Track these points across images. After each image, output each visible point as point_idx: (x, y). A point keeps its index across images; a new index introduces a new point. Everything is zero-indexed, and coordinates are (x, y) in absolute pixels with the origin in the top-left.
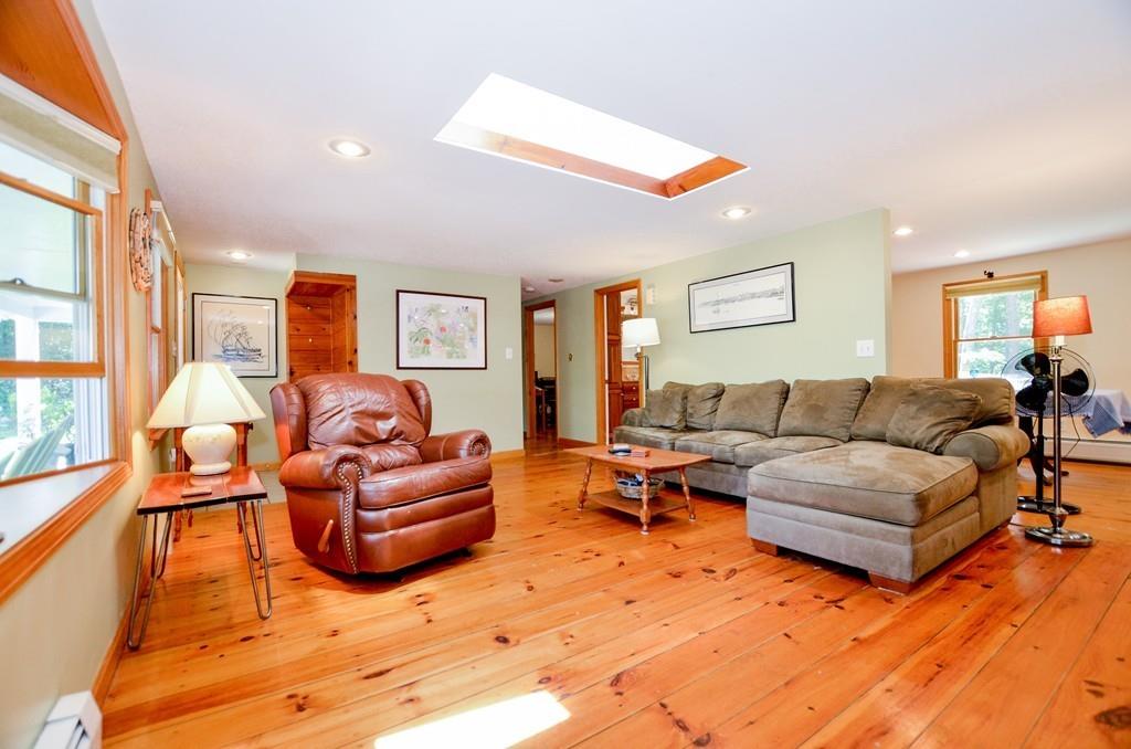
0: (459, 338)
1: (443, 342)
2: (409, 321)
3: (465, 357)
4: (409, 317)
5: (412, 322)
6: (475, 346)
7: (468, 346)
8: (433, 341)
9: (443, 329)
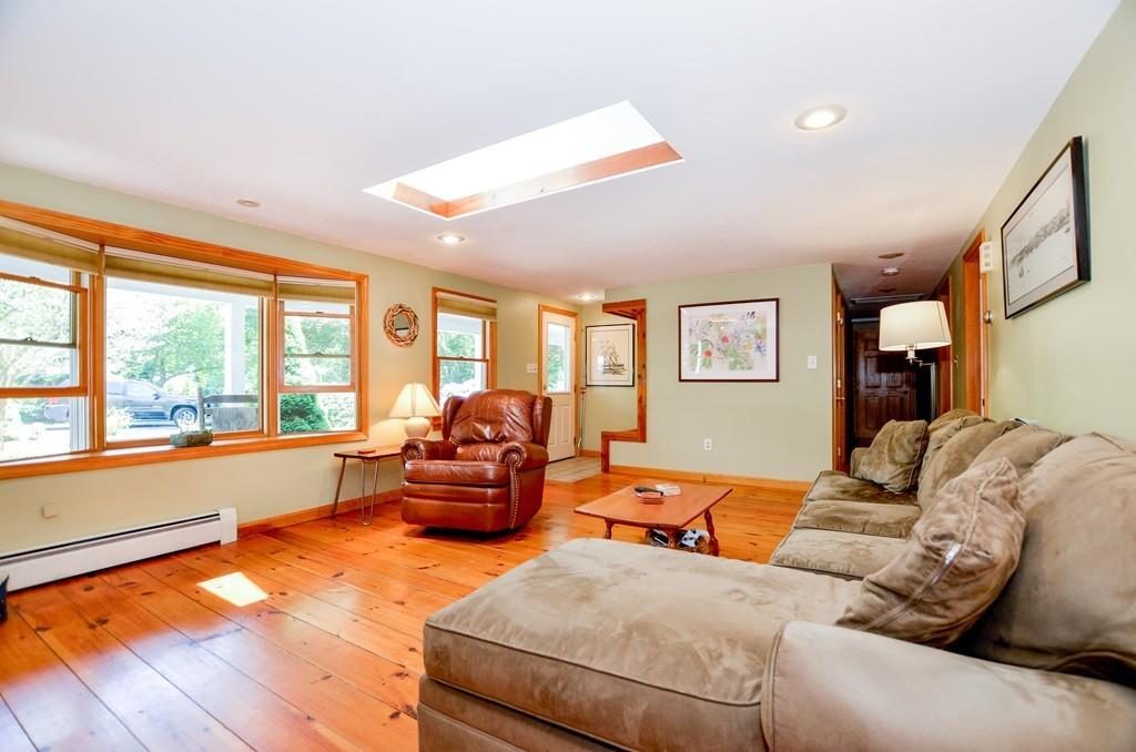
0: (745, 347)
1: (725, 352)
2: (690, 335)
3: (750, 368)
4: (690, 330)
5: (693, 335)
6: (763, 355)
7: (754, 355)
8: (715, 353)
9: (725, 340)
